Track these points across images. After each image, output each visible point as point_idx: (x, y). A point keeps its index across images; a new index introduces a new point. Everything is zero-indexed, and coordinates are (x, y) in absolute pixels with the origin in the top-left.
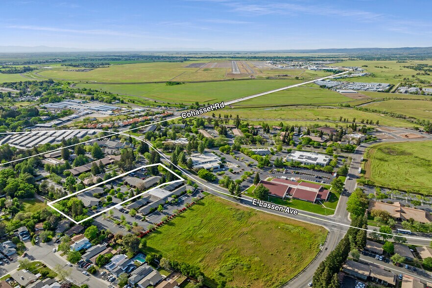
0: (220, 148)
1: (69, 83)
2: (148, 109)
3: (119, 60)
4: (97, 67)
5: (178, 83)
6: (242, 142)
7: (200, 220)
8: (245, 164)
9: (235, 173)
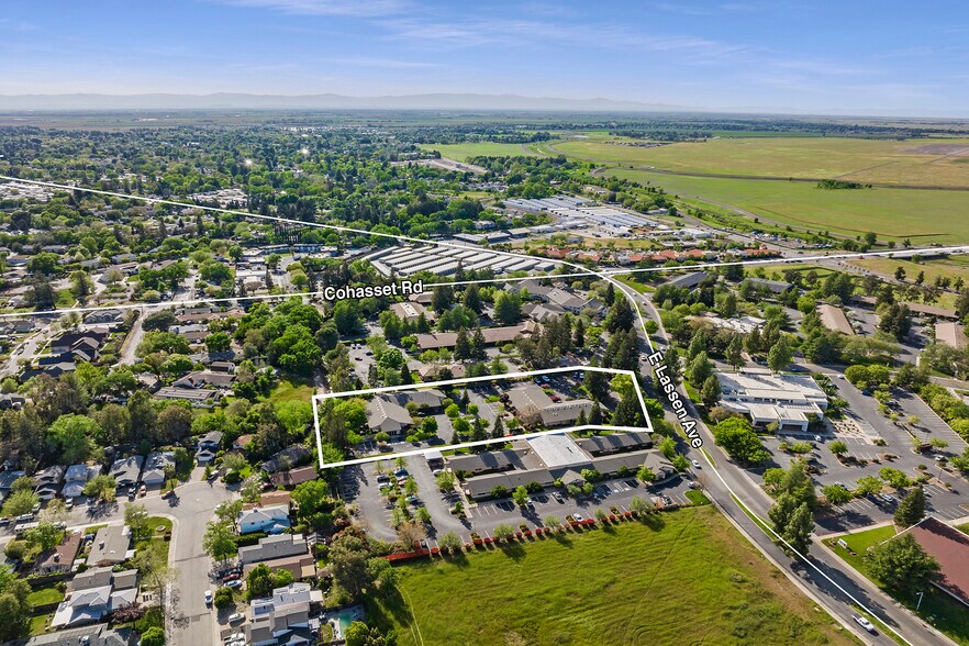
0: (849, 369)
1: (593, 166)
2: (720, 233)
3: (742, 128)
4: (678, 141)
5: (853, 186)
6: (948, 367)
7: (606, 580)
8: (909, 441)
9: (852, 461)
